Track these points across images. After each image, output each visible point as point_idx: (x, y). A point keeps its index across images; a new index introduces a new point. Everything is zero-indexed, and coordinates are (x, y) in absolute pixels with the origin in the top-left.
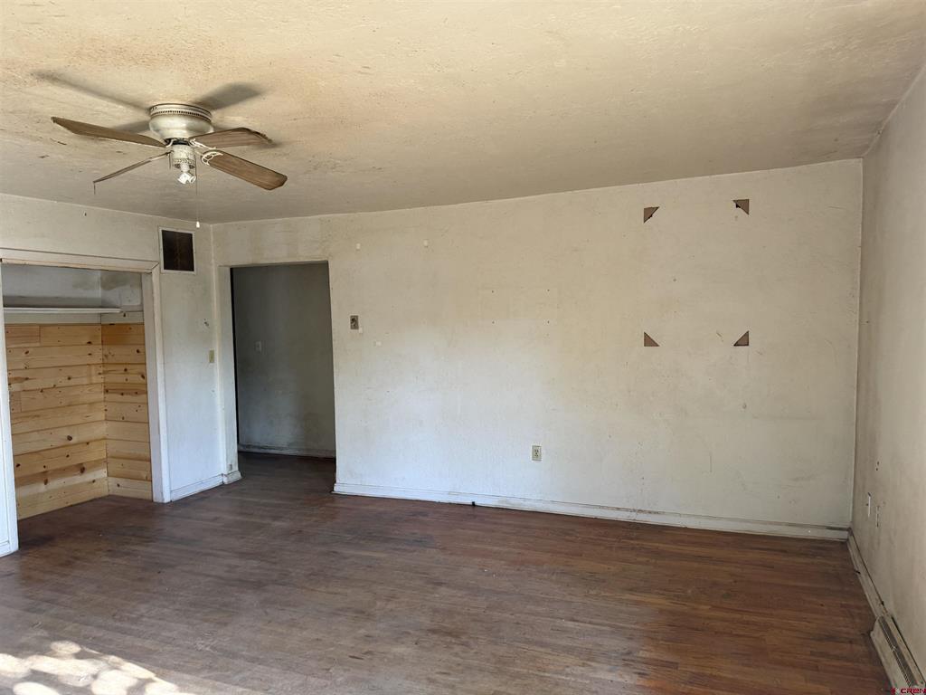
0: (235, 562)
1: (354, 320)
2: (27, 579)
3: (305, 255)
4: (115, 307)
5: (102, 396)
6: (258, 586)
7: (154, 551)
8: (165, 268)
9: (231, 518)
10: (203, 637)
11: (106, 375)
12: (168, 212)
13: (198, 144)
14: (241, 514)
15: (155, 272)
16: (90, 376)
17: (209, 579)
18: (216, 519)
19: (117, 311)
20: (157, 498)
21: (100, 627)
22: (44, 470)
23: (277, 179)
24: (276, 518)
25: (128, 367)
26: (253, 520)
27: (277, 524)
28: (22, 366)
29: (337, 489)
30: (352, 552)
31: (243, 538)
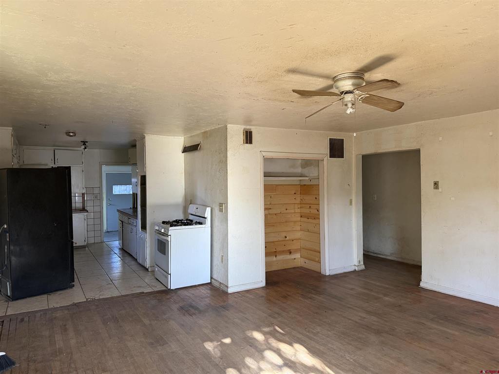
0: (364, 315)
1: (436, 185)
2: (269, 300)
3: (405, 146)
4: (307, 177)
5: (299, 219)
6: (378, 332)
7: (323, 300)
8: (330, 157)
9: (360, 290)
10: (349, 353)
11: (302, 209)
12: (332, 129)
13: (357, 92)
14: (365, 289)
15: (325, 159)
16: (295, 209)
17: (350, 321)
18: (352, 289)
19: (307, 178)
20: (323, 272)
21: (300, 333)
22: (275, 250)
23: (398, 105)
24: (385, 295)
25: (311, 205)
26: (373, 293)
27: (387, 298)
28: (269, 203)
29: (422, 285)
30: (434, 326)
31: (367, 302)
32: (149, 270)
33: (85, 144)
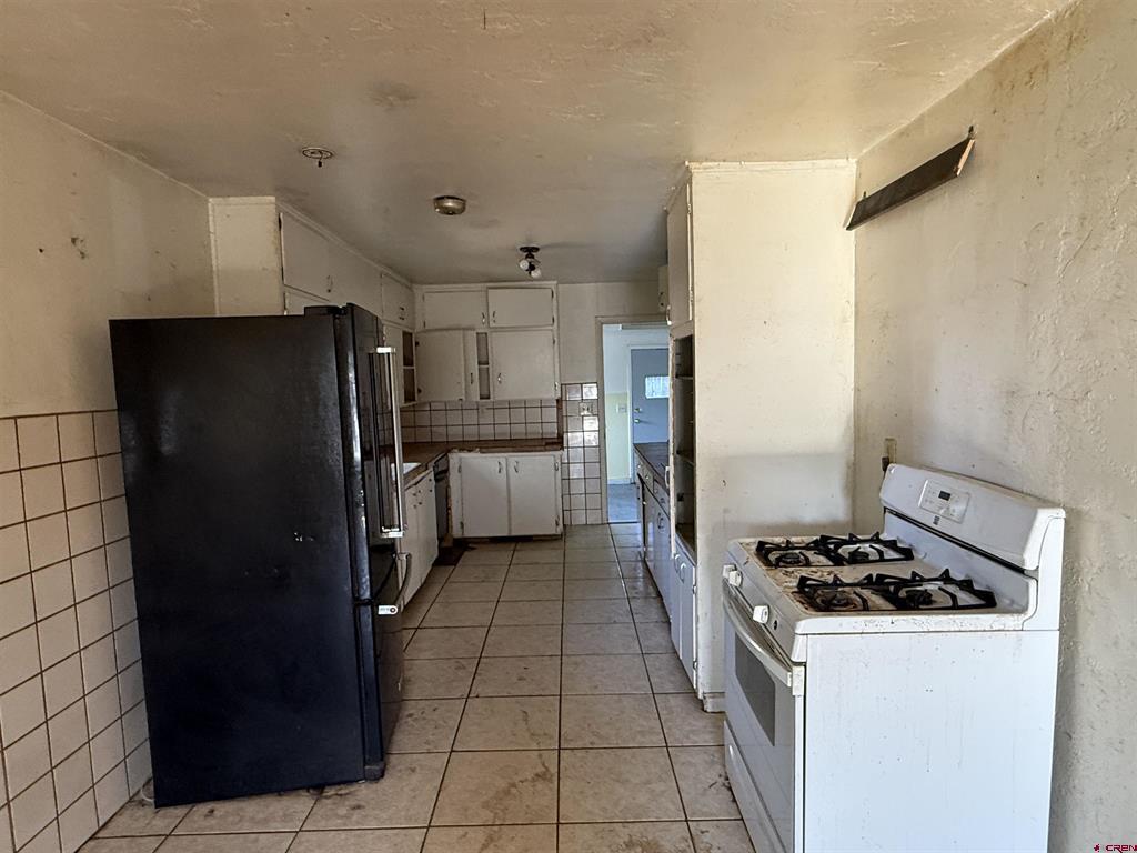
32: (709, 707)
33: (533, 257)
